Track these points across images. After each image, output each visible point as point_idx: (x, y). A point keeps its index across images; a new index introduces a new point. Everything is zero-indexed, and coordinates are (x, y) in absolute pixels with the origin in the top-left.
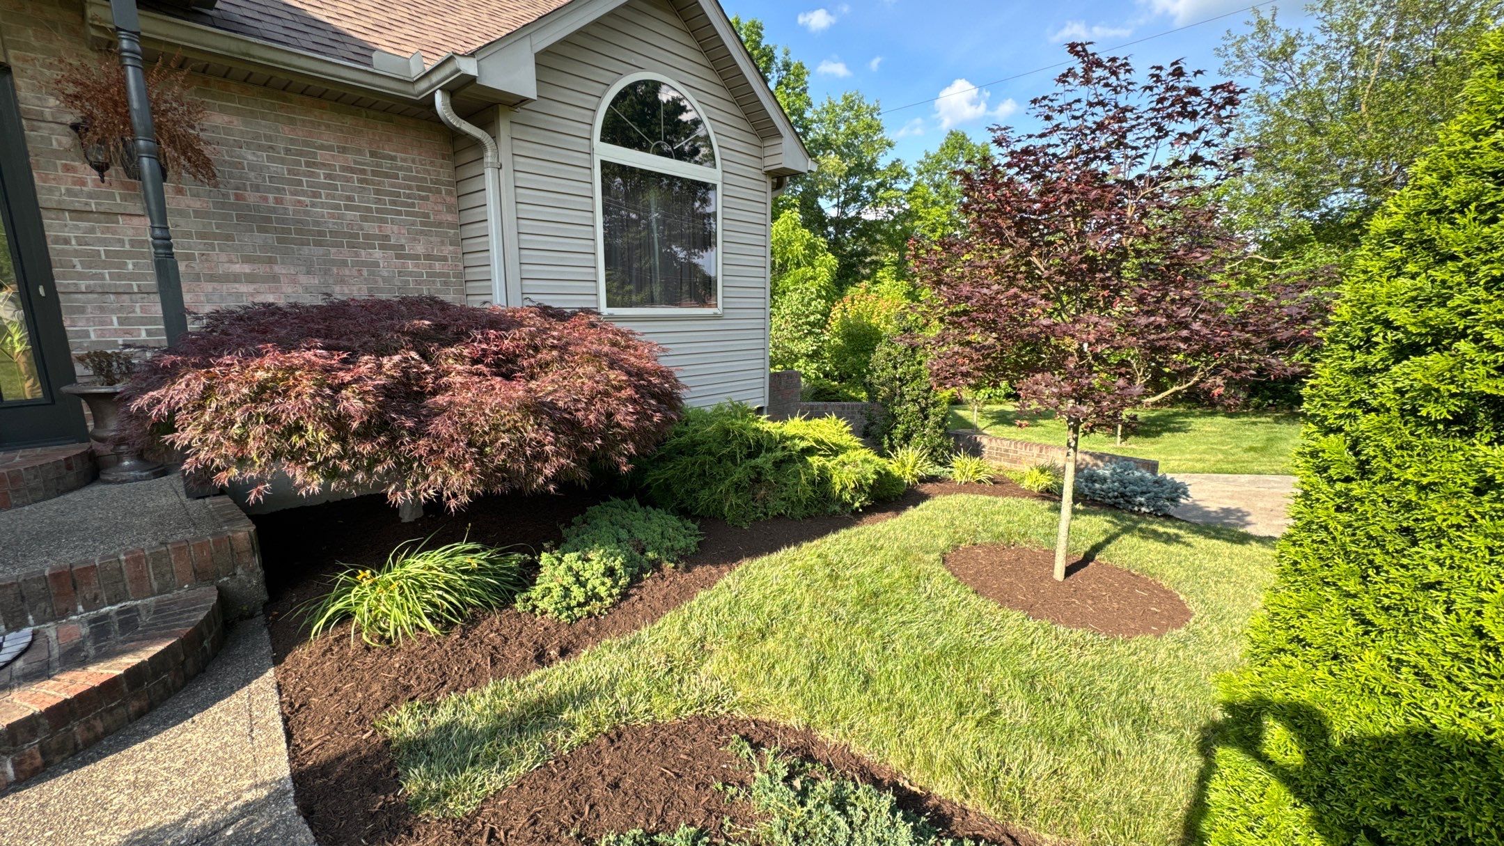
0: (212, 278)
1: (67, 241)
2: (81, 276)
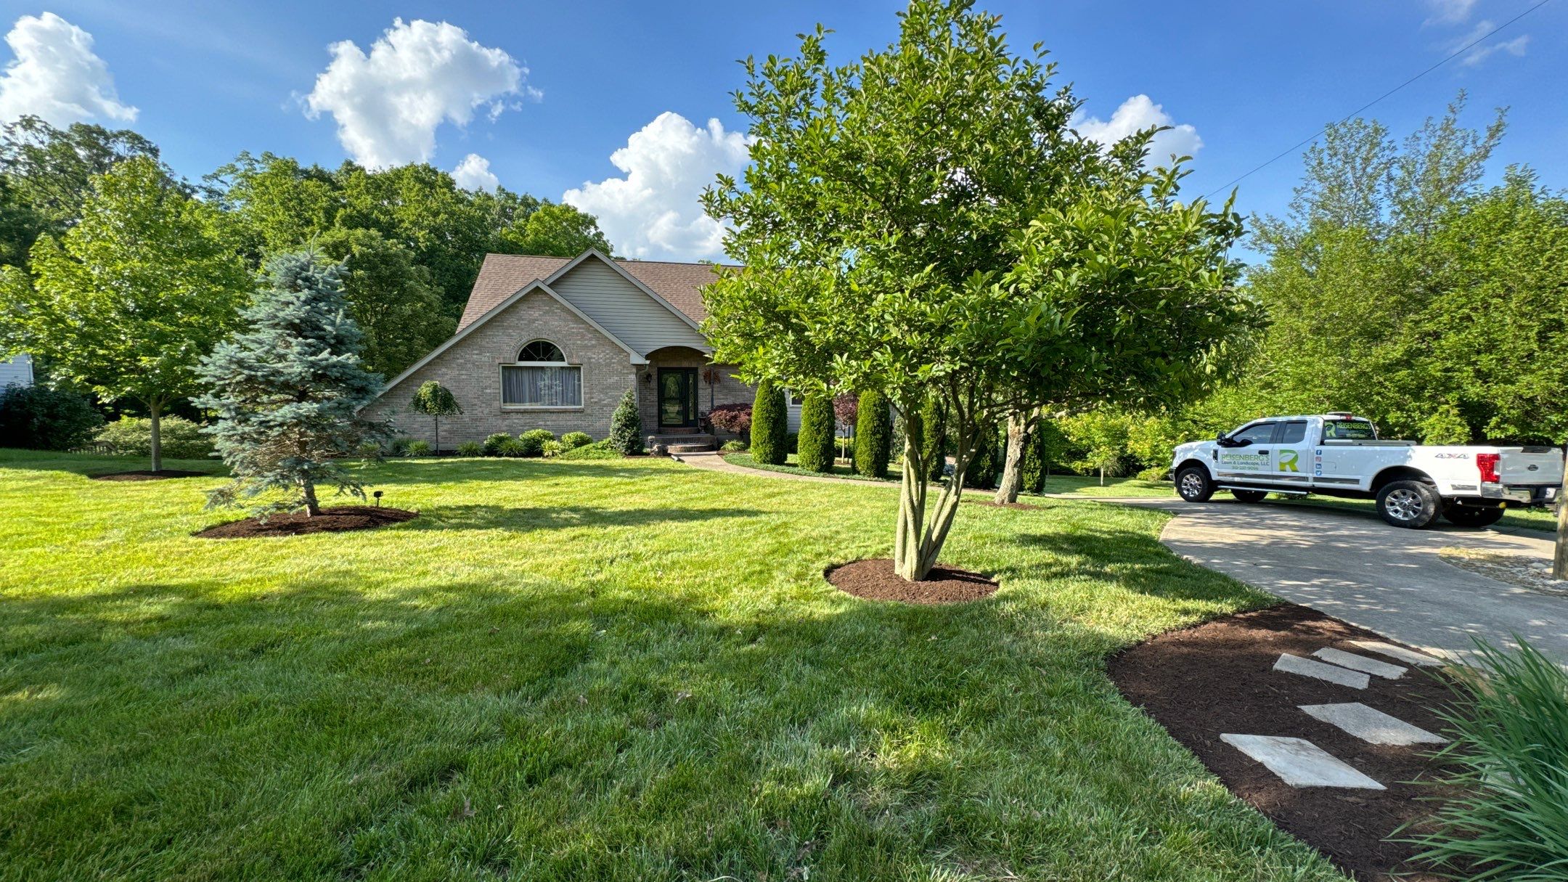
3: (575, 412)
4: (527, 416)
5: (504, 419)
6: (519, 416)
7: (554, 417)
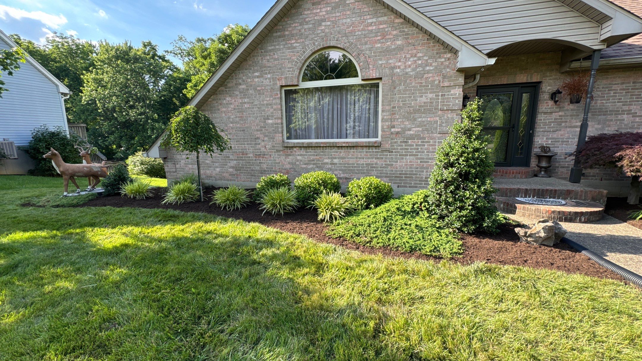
0: (571, 127)
1: (541, 120)
2: (542, 128)
3: (369, 146)
4: (311, 152)
5: (287, 156)
6: (303, 151)
7: (342, 153)
